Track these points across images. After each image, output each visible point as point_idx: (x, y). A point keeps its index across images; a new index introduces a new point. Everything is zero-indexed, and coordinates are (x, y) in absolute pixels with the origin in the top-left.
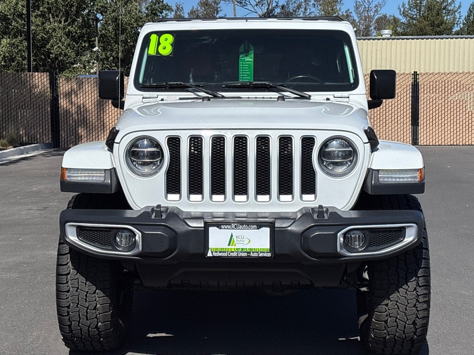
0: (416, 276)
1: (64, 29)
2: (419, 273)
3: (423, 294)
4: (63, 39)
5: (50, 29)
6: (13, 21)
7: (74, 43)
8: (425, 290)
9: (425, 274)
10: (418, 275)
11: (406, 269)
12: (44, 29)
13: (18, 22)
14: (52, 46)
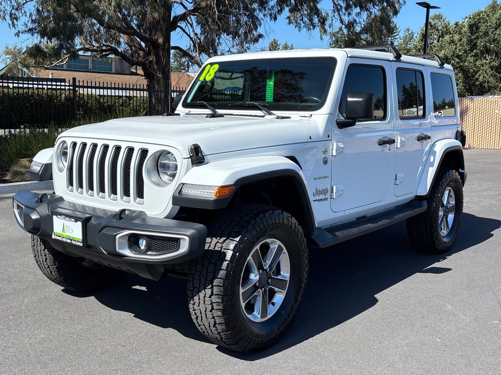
0: (212, 285)
1: (490, 64)
2: (214, 282)
3: (217, 302)
4: (488, 71)
5: (480, 64)
6: (452, 60)
7: (497, 74)
8: (219, 299)
9: (220, 284)
10: (214, 284)
11: (206, 277)
12: (475, 65)
13: (455, 60)
14: (480, 75)
